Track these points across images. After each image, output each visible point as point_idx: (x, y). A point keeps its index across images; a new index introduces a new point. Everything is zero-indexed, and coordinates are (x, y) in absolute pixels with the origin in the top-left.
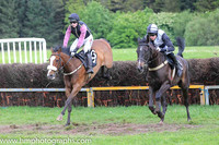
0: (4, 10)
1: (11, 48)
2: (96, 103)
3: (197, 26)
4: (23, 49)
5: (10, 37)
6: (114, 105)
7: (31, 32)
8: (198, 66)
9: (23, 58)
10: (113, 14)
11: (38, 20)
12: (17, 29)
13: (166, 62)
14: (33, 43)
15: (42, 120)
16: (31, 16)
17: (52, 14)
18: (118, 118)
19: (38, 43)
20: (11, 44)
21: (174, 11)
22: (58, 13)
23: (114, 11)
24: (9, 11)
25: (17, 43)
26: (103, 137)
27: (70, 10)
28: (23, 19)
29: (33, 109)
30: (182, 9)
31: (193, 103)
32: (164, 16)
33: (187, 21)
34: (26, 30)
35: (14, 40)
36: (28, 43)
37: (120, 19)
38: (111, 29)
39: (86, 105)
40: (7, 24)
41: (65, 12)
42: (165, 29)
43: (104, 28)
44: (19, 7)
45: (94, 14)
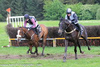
0: (16, 3)
2: (57, 45)
10: (64, 5)
11: (31, 8)
12: (22, 12)
16: (28, 6)
17: (38, 5)
21: (92, 4)
22: (40, 5)
23: (65, 4)
24: (19, 4)
25: (22, 18)
27: (45, 3)
28: (25, 7)
30: (95, 3)
32: (87, 7)
33: (97, 8)
37: (68, 7)
38: (63, 12)
39: (52, 46)
40: (18, 10)
41: (43, 4)
42: (87, 12)
43: (61, 11)
44: (23, 2)
45: (56, 5)
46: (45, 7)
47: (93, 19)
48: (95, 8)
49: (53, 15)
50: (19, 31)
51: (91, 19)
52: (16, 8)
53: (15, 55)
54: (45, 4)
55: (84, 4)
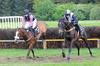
1: (7, 21)
2: (48, 47)
3: (96, 10)
4: (12, 21)
5: (7, 16)
6: (56, 48)
7: (16, 14)
8: (96, 30)
9: (13, 26)
10: (56, 5)
11: (20, 8)
12: (10, 12)
13: (74, 28)
14: (17, 19)
15: (22, 55)
16: (16, 6)
17: (26, 5)
18: (58, 54)
19: (20, 19)
20: (7, 19)
21: (85, 4)
22: (29, 4)
23: (56, 3)
24: (6, 3)
25: (10, 19)
26: (51, 63)
27: (35, 2)
28: (13, 7)
29: (17, 50)
30: (89, 2)
31: (94, 47)
32: (80, 6)
33: (91, 8)
34: (14, 12)
35: (8, 17)
36: (15, 18)
37: (59, 7)
38: (54, 12)
39: (43, 48)
40: (5, 9)
41: (32, 4)
42: (80, 12)
43: (51, 11)
44: (11, 1)
45: (47, 5)
46: (35, 7)
47: (86, 20)
48: (88, 8)
49: (44, 15)
50: (17, 33)
51: (84, 20)
52: (3, 7)
53: (2, 58)
54: (34, 4)
55: (77, 3)
